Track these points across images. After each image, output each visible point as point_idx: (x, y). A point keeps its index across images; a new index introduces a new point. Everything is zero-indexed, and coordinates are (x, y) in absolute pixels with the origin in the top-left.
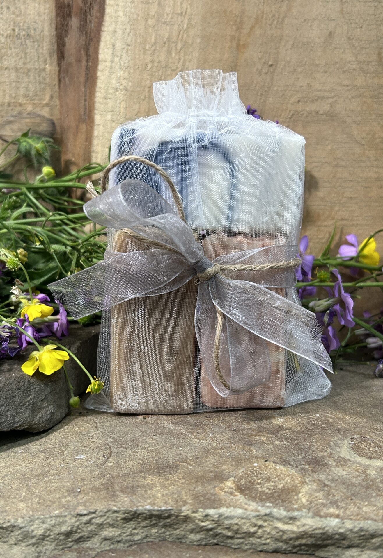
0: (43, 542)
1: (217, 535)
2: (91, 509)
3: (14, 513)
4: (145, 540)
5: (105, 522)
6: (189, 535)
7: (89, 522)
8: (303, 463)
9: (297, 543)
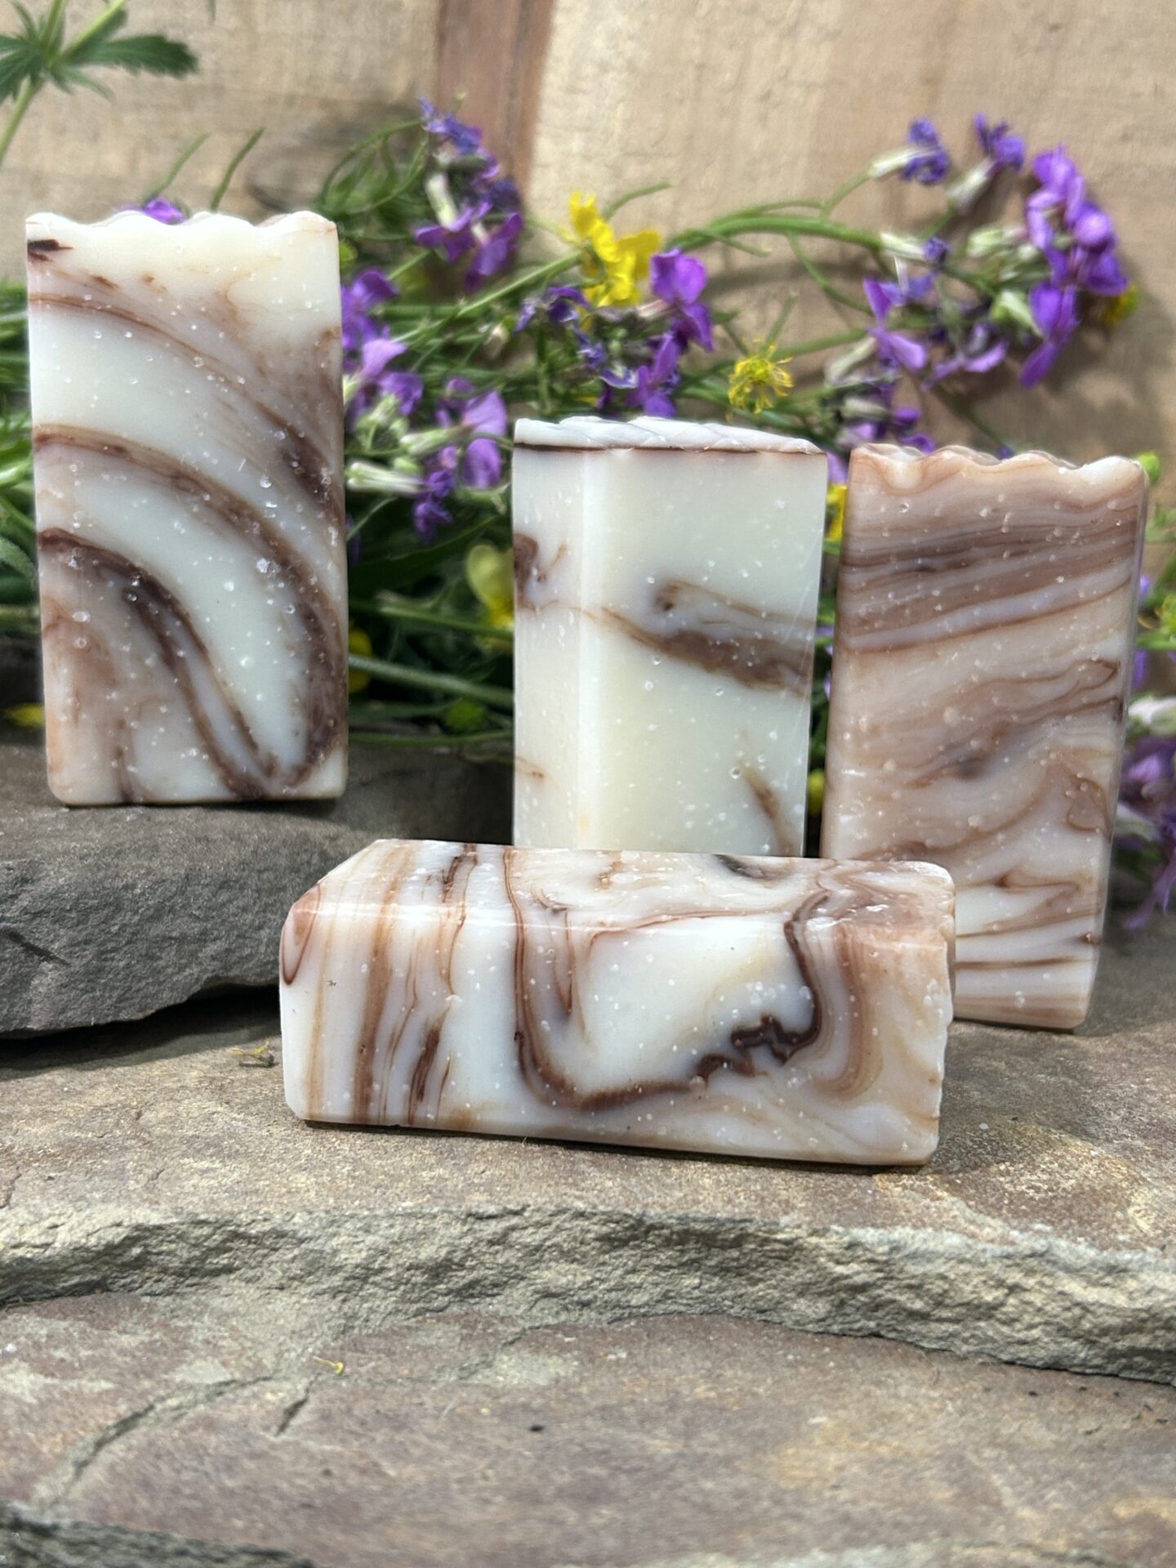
0: (361, 1289)
1: (878, 1307)
2: (509, 1202)
3: (280, 1197)
4: (660, 1309)
5: (548, 1243)
6: (794, 1300)
7: (501, 1240)
8: (1125, 1132)
9: (1122, 1345)
